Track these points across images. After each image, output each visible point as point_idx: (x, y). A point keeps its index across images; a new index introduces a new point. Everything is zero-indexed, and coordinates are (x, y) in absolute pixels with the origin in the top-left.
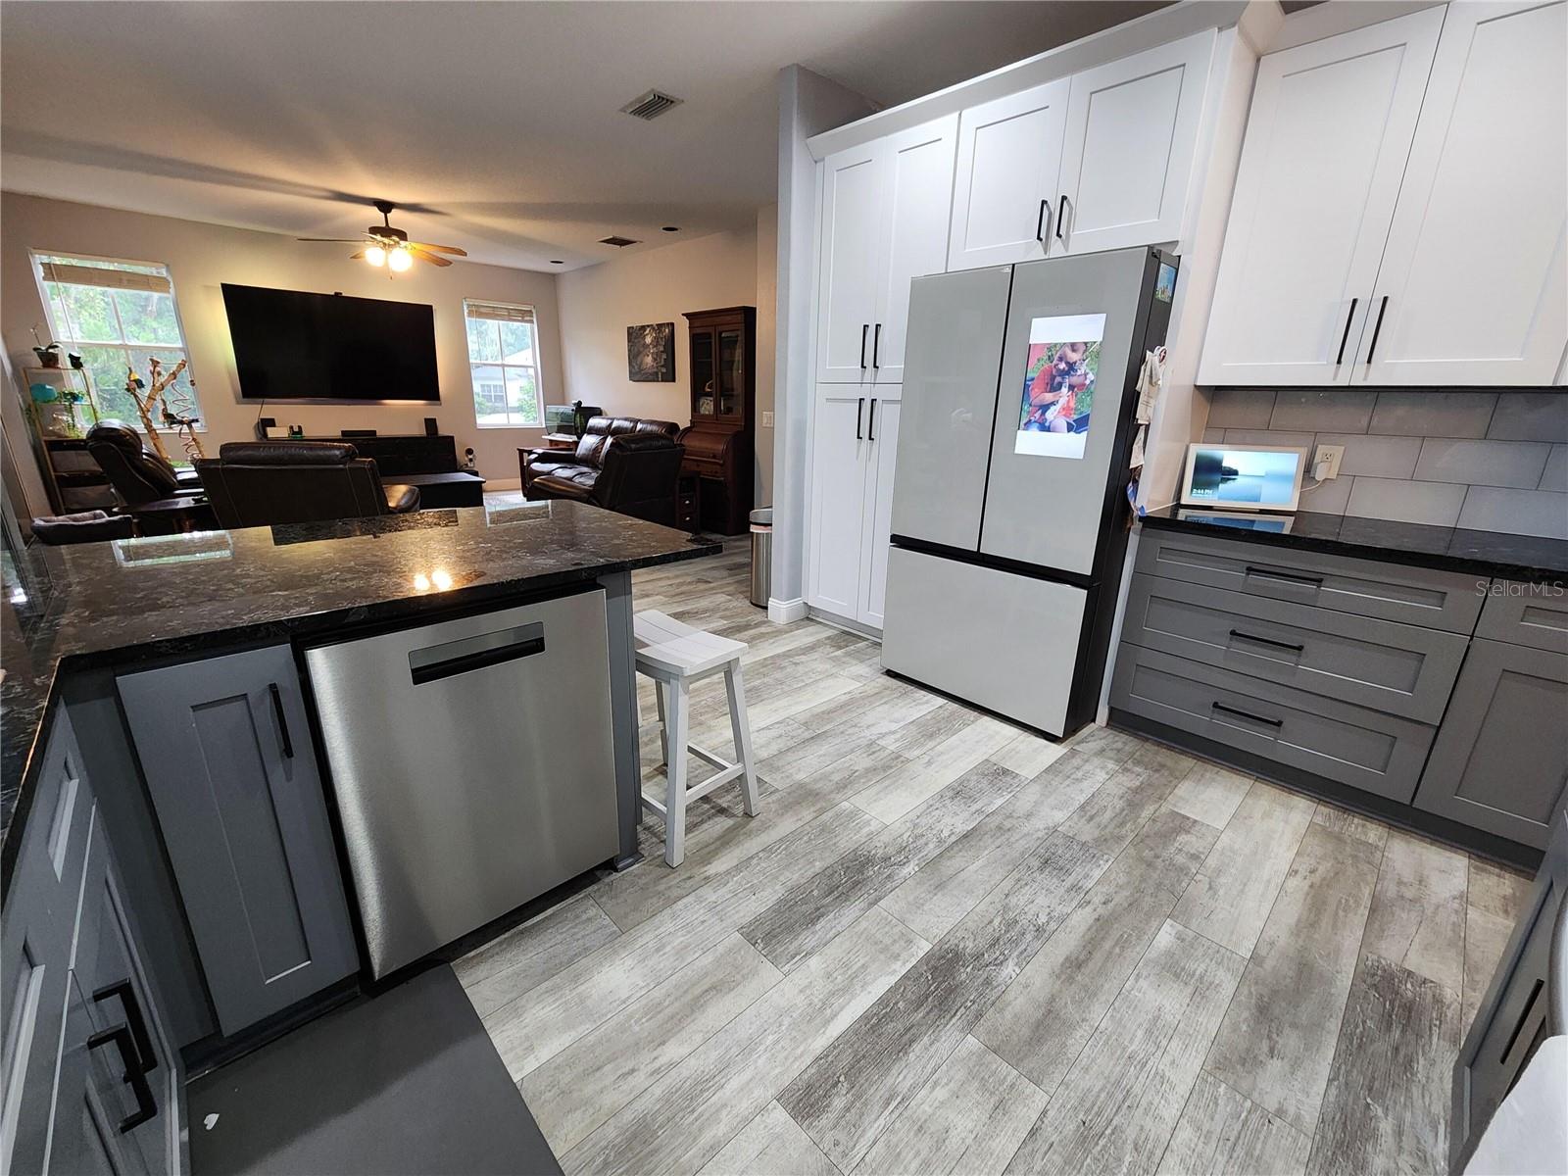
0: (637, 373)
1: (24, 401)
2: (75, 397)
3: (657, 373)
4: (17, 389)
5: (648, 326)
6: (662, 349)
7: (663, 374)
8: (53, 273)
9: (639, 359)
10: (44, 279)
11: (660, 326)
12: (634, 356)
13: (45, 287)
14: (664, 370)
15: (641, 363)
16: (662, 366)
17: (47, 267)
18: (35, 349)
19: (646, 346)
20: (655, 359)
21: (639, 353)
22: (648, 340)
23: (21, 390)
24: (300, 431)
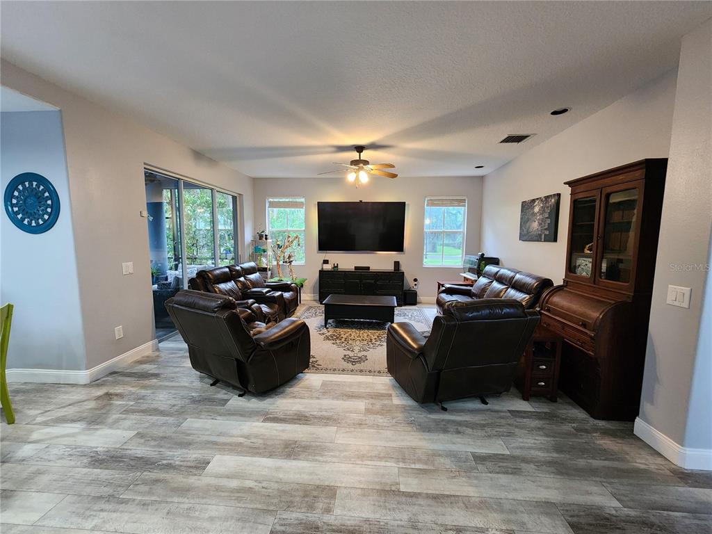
0: (525, 235)
3: (540, 235)
5: (537, 199)
6: (547, 215)
7: (545, 235)
8: (273, 205)
9: (527, 225)
10: (269, 207)
11: (547, 197)
12: (524, 222)
13: (268, 211)
14: (547, 233)
15: (529, 227)
16: (545, 229)
17: (270, 202)
18: (258, 233)
19: (534, 214)
20: (540, 224)
21: (528, 220)
22: (536, 209)
24: (337, 266)
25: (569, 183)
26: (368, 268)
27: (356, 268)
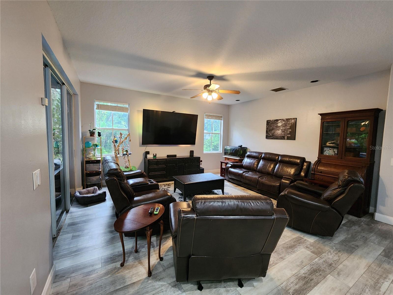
0: (270, 136)
1: (82, 147)
2: (96, 146)
3: (284, 137)
4: (81, 143)
5: (280, 120)
6: (288, 128)
7: (287, 137)
8: (99, 107)
9: (272, 132)
10: (96, 109)
13: (96, 111)
14: (289, 136)
16: (287, 134)
17: (98, 105)
18: (89, 130)
19: (278, 126)
20: (283, 131)
21: (273, 129)
22: (280, 124)
23: (83, 143)
24: (156, 156)
25: (321, 114)
26: (175, 156)
27: (168, 156)
